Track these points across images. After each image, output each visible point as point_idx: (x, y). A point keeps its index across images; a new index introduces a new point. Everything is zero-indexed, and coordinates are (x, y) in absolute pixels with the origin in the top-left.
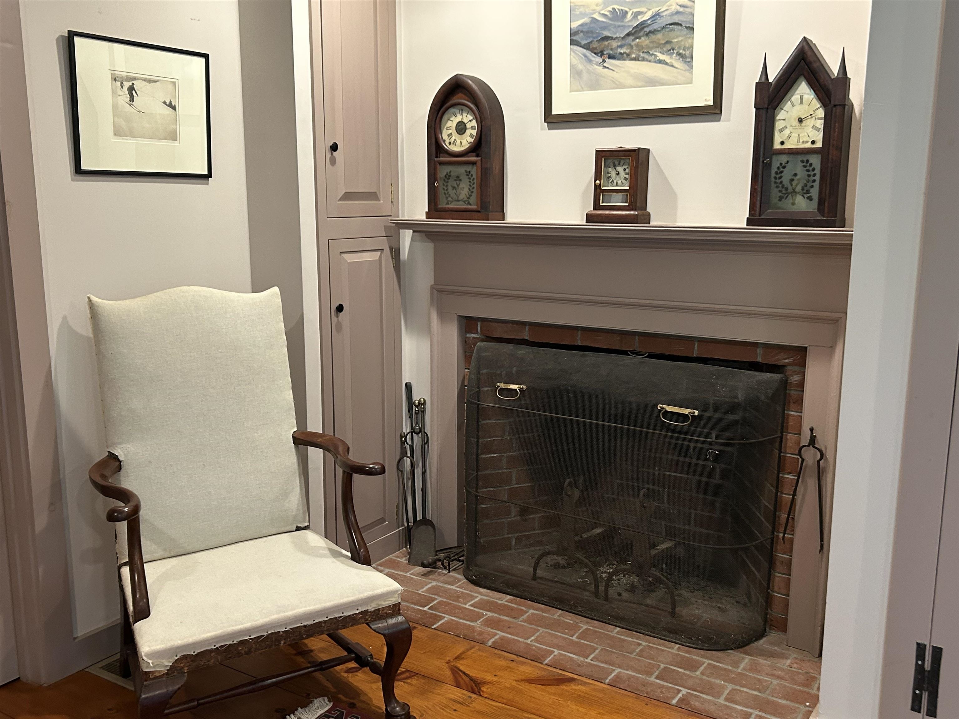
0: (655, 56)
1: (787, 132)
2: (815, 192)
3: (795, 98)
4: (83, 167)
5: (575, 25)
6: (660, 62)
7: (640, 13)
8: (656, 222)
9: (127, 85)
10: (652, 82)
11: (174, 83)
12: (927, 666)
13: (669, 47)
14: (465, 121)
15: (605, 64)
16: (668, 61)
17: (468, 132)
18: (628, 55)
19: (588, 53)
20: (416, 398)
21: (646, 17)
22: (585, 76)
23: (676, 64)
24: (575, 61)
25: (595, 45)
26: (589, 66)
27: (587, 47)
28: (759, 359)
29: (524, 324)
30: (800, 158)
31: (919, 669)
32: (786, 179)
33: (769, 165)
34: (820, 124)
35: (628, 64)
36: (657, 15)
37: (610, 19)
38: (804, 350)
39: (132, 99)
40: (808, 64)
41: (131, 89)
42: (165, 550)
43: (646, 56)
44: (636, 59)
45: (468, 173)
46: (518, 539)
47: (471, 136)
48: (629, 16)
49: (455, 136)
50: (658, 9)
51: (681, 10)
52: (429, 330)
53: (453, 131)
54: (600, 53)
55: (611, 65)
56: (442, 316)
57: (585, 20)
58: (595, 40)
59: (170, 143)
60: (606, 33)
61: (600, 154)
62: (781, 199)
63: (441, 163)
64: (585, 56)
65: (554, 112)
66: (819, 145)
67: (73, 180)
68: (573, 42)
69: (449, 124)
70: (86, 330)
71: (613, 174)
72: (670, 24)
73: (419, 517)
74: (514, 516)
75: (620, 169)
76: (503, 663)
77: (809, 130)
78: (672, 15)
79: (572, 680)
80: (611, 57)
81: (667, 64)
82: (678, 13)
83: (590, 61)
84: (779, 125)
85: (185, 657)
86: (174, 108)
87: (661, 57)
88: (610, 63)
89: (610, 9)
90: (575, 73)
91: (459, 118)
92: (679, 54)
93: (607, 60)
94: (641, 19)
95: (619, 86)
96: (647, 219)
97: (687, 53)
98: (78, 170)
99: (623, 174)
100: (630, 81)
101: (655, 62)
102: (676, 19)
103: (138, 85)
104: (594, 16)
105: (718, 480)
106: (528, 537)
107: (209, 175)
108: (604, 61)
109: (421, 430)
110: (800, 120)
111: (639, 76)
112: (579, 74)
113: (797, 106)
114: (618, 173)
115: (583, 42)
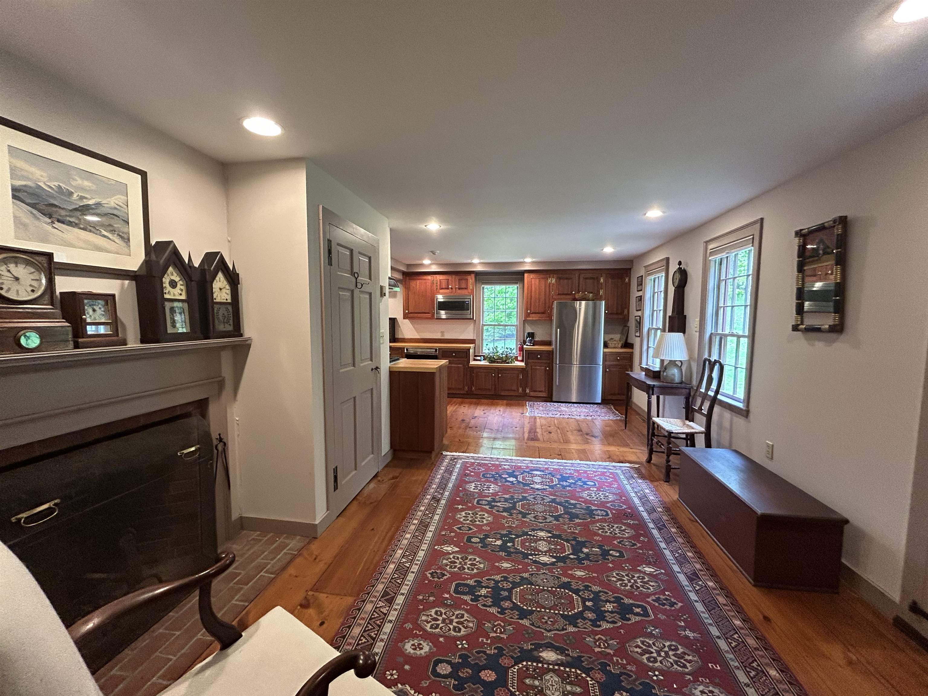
0: (101, 231)
2: (232, 322)
3: (218, 279)
6: (104, 236)
7: (86, 198)
13: (111, 229)
15: (54, 225)
16: (111, 238)
18: (76, 224)
19: (35, 212)
21: (91, 202)
22: (32, 228)
23: (116, 241)
24: (20, 214)
25: (42, 207)
26: (36, 222)
27: (32, 206)
33: (214, 309)
34: (229, 292)
35: (76, 230)
36: (98, 204)
37: (56, 192)
38: (206, 400)
40: (222, 262)
43: (93, 229)
44: (84, 229)
48: (75, 196)
50: (100, 200)
51: (118, 207)
54: (50, 217)
55: (59, 226)
57: (29, 183)
58: (42, 203)
60: (53, 202)
64: (31, 213)
66: (230, 301)
68: (14, 197)
71: (90, 310)
72: (111, 214)
75: (96, 308)
77: (225, 294)
78: (111, 208)
80: (59, 221)
81: (109, 239)
82: (116, 208)
83: (37, 218)
87: (105, 233)
88: (57, 225)
89: (56, 184)
90: (20, 224)
92: (118, 235)
93: (56, 223)
94: (86, 202)
95: (69, 245)
97: (126, 236)
100: (80, 243)
101: (100, 235)
102: (115, 212)
104: (39, 184)
108: (53, 222)
110: (221, 289)
111: (86, 242)
112: (25, 225)
113: (218, 282)
114: (94, 310)
115: (29, 201)
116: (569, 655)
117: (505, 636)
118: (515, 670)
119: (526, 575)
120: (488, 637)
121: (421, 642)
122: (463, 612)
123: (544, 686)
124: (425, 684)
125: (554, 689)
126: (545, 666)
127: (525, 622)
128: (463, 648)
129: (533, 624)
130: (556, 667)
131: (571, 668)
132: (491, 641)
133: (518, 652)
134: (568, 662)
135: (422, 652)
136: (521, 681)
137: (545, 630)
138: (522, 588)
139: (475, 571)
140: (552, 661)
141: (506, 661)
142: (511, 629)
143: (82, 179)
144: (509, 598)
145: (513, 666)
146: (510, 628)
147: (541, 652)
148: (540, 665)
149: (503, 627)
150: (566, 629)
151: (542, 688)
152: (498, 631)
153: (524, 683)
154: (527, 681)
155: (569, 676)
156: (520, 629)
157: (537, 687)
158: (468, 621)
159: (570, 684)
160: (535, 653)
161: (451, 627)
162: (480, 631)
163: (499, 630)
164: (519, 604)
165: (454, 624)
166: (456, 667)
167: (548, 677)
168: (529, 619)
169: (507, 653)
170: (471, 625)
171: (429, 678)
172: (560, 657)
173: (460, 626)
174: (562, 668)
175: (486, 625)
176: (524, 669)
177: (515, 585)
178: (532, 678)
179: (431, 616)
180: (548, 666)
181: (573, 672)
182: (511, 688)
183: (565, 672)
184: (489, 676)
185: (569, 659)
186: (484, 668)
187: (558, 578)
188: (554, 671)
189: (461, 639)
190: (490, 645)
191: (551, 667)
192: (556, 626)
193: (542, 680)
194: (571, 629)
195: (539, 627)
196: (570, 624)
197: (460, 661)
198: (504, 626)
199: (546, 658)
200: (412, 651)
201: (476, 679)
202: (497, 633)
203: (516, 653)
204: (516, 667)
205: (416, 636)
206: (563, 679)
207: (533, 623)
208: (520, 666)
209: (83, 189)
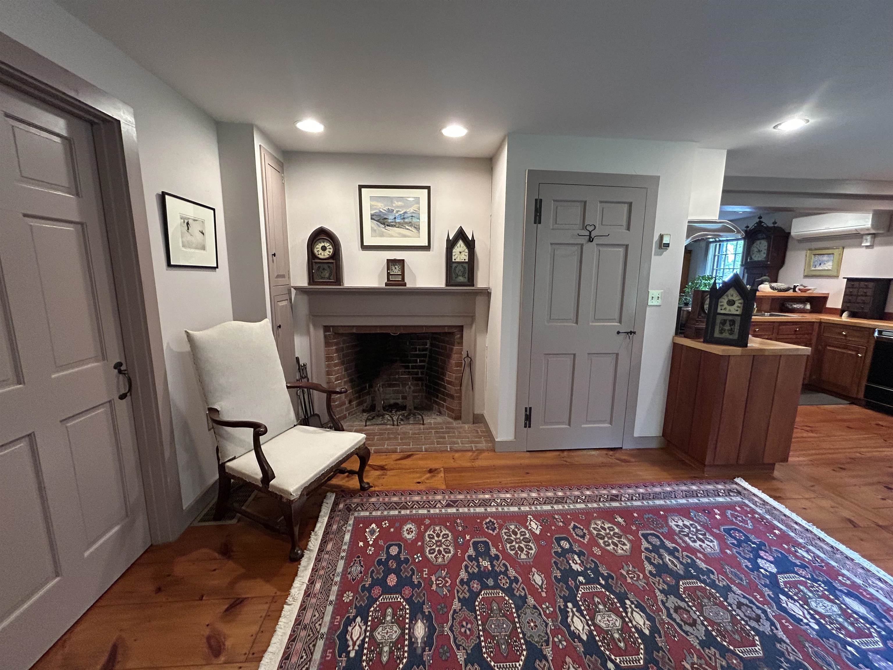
0: (405, 227)
1: (456, 256)
2: (466, 275)
3: (458, 245)
4: (172, 263)
5: (373, 212)
6: (407, 229)
7: (399, 211)
8: (408, 286)
9: (186, 221)
10: (405, 236)
11: (203, 222)
12: (528, 413)
13: (411, 224)
14: (326, 246)
15: (385, 228)
17: (328, 250)
18: (395, 226)
19: (378, 223)
20: (301, 363)
21: (401, 213)
22: (377, 231)
23: (414, 230)
24: (373, 226)
25: (381, 221)
26: (379, 228)
27: (378, 221)
28: (446, 331)
29: (354, 326)
30: (461, 265)
31: (526, 415)
32: (457, 271)
33: (452, 267)
34: (467, 254)
35: (395, 229)
36: (405, 213)
37: (387, 212)
38: (462, 326)
39: (188, 229)
40: (463, 235)
41: (188, 224)
42: (246, 449)
43: (402, 226)
44: (398, 227)
45: (329, 267)
46: (349, 414)
47: (330, 252)
48: (395, 212)
49: (321, 251)
50: (406, 210)
51: (415, 212)
52: (308, 333)
53: (320, 249)
54: (384, 224)
56: (315, 326)
57: (377, 211)
58: (381, 219)
59: (202, 251)
60: (385, 217)
61: (388, 261)
62: (456, 278)
63: (316, 263)
65: (365, 244)
66: (467, 260)
67: (167, 270)
68: (372, 219)
69: (317, 246)
70: (187, 348)
71: (394, 268)
72: (411, 216)
73: (312, 413)
74: (347, 405)
75: (396, 267)
76: (384, 457)
77: (463, 256)
78: (411, 213)
79: (412, 454)
80: (388, 226)
81: (409, 230)
82: (413, 213)
83: (379, 226)
84: (454, 254)
85: (305, 488)
86: (203, 234)
87: (407, 227)
88: (387, 228)
89: (387, 208)
90: (373, 230)
91: (323, 244)
92: (414, 227)
94: (399, 213)
95: (392, 236)
96: (405, 285)
97: (418, 227)
98: (169, 265)
99: (397, 269)
100: (397, 235)
101: (405, 229)
102: (413, 215)
103: (190, 222)
104: (380, 210)
105: (420, 375)
106: (352, 412)
107: (217, 267)
109: (306, 377)
110: (460, 252)
111: (399, 234)
112: (375, 231)
113: (459, 248)
114: (396, 268)
115: (376, 219)
116: (424, 650)
117: (434, 587)
118: (399, 600)
119: (531, 601)
120: (430, 574)
121: (414, 532)
122: (452, 552)
123: (385, 625)
124: (381, 542)
125: (383, 634)
126: (407, 626)
127: (456, 605)
128: (414, 559)
129: (455, 612)
130: (407, 637)
131: (409, 652)
132: (426, 578)
133: (419, 601)
134: (415, 649)
135: (406, 535)
136: (390, 605)
137: (452, 626)
138: (507, 598)
139: (512, 553)
140: (413, 633)
141: (407, 592)
142: (444, 593)
143: (397, 201)
144: (485, 586)
145: (403, 597)
146: (445, 591)
147: (422, 621)
148: (407, 621)
149: (444, 586)
150: (459, 649)
151: (384, 623)
152: (438, 582)
153: (387, 608)
154: (390, 610)
155: (398, 649)
156: (447, 601)
157: (385, 618)
158: (444, 558)
159: (390, 651)
160: (420, 615)
161: (434, 547)
162: (435, 569)
163: (440, 582)
164: (481, 597)
165: (437, 549)
166: (397, 558)
167: (395, 628)
168: (462, 609)
169: (416, 591)
170: (440, 560)
171: (385, 544)
172: (419, 641)
173: (436, 553)
174: (406, 643)
175: (443, 572)
176: (401, 607)
177: (509, 592)
178: (393, 614)
179: (441, 532)
180: (407, 629)
181: (403, 655)
182: (381, 598)
183: (403, 646)
184: (392, 580)
185: (419, 651)
186: (398, 576)
187: (547, 642)
188: (403, 634)
189: (423, 555)
190: (421, 577)
191: (407, 631)
192: (460, 638)
193: (392, 623)
194: (461, 656)
195: (453, 619)
196: (468, 654)
197: (402, 559)
198: (446, 586)
199: (416, 627)
200: (405, 529)
201: (388, 571)
202: (436, 581)
203: (416, 598)
204: (402, 600)
205: (419, 528)
206: (395, 644)
207: (457, 613)
208: (404, 604)
209: (398, 207)
